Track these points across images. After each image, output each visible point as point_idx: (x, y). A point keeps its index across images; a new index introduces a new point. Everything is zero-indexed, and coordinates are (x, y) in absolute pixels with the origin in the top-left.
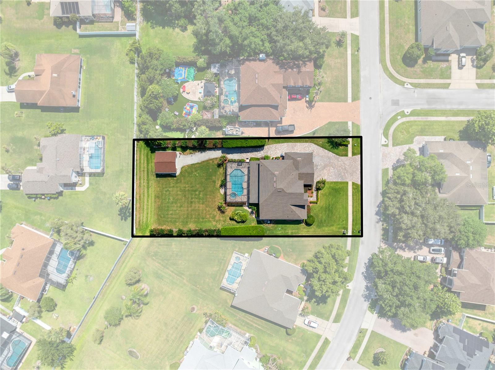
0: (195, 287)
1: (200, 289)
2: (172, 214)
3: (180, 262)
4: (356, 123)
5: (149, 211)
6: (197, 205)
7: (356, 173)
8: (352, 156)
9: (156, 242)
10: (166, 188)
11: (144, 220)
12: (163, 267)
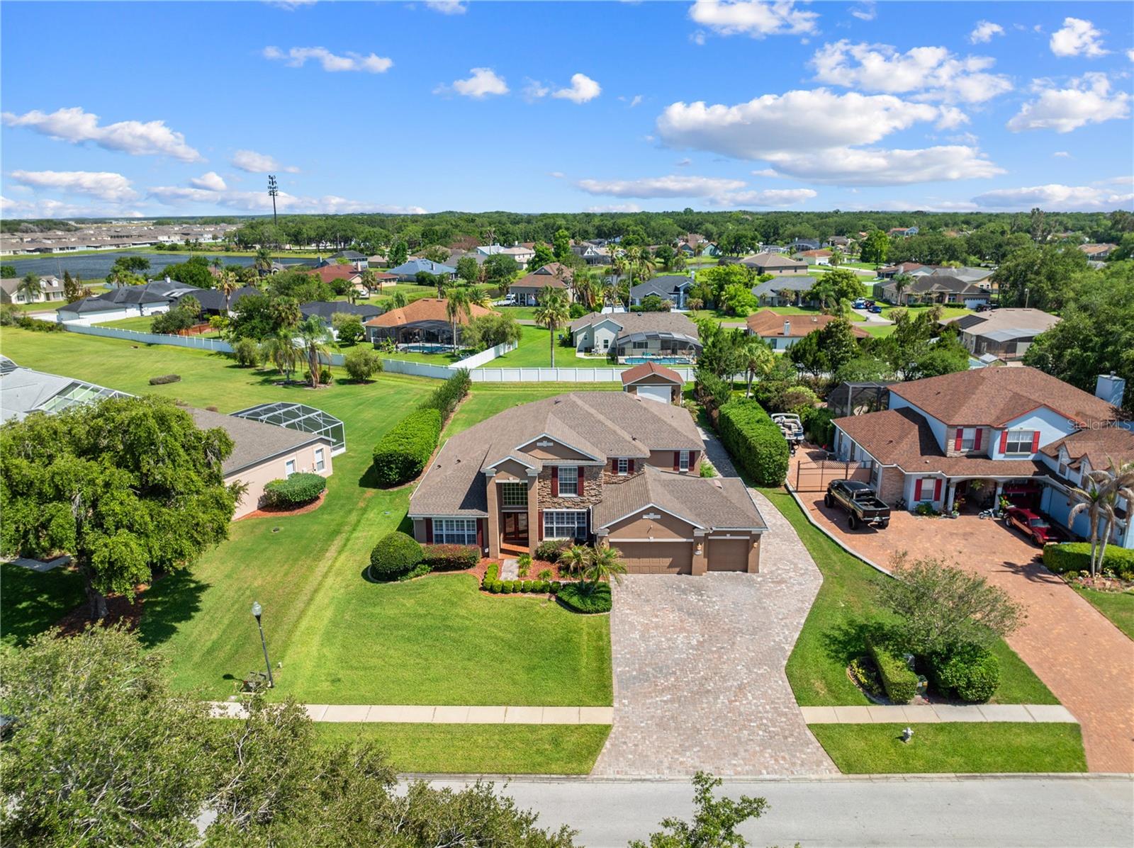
4: (1085, 745)
7: (683, 749)
8: (810, 726)
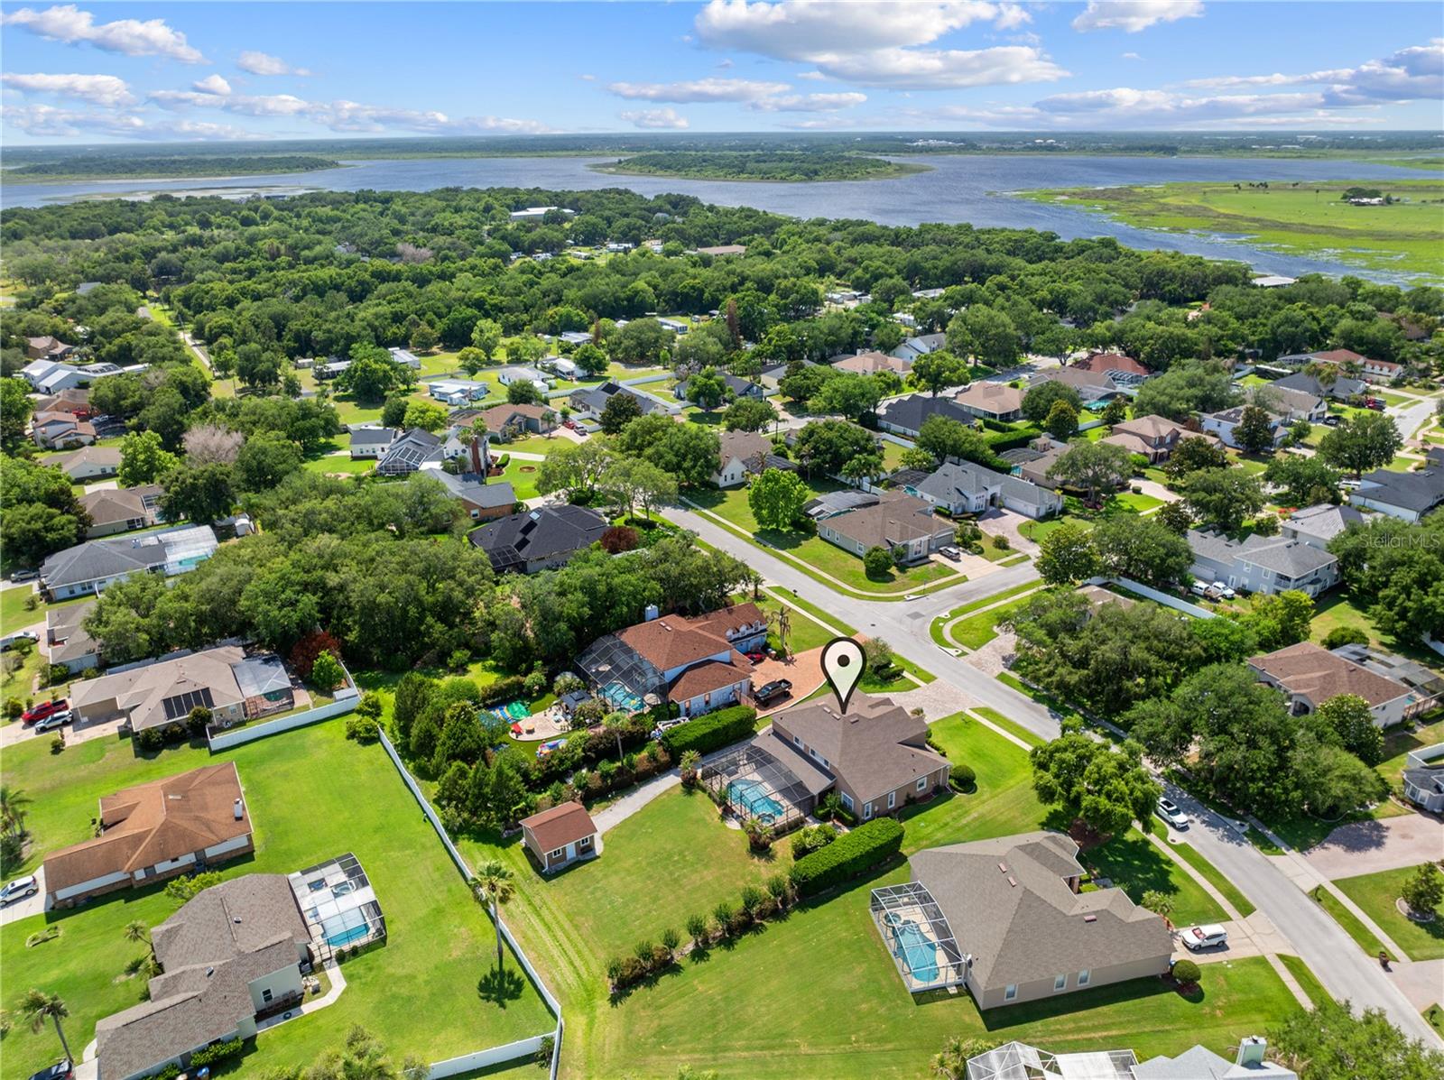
0: (848, 1047)
1: (866, 1042)
2: (641, 926)
3: (751, 1010)
5: (572, 954)
6: (695, 877)
8: (928, 684)
9: (644, 1008)
10: (588, 887)
11: (572, 978)
12: (709, 1056)
